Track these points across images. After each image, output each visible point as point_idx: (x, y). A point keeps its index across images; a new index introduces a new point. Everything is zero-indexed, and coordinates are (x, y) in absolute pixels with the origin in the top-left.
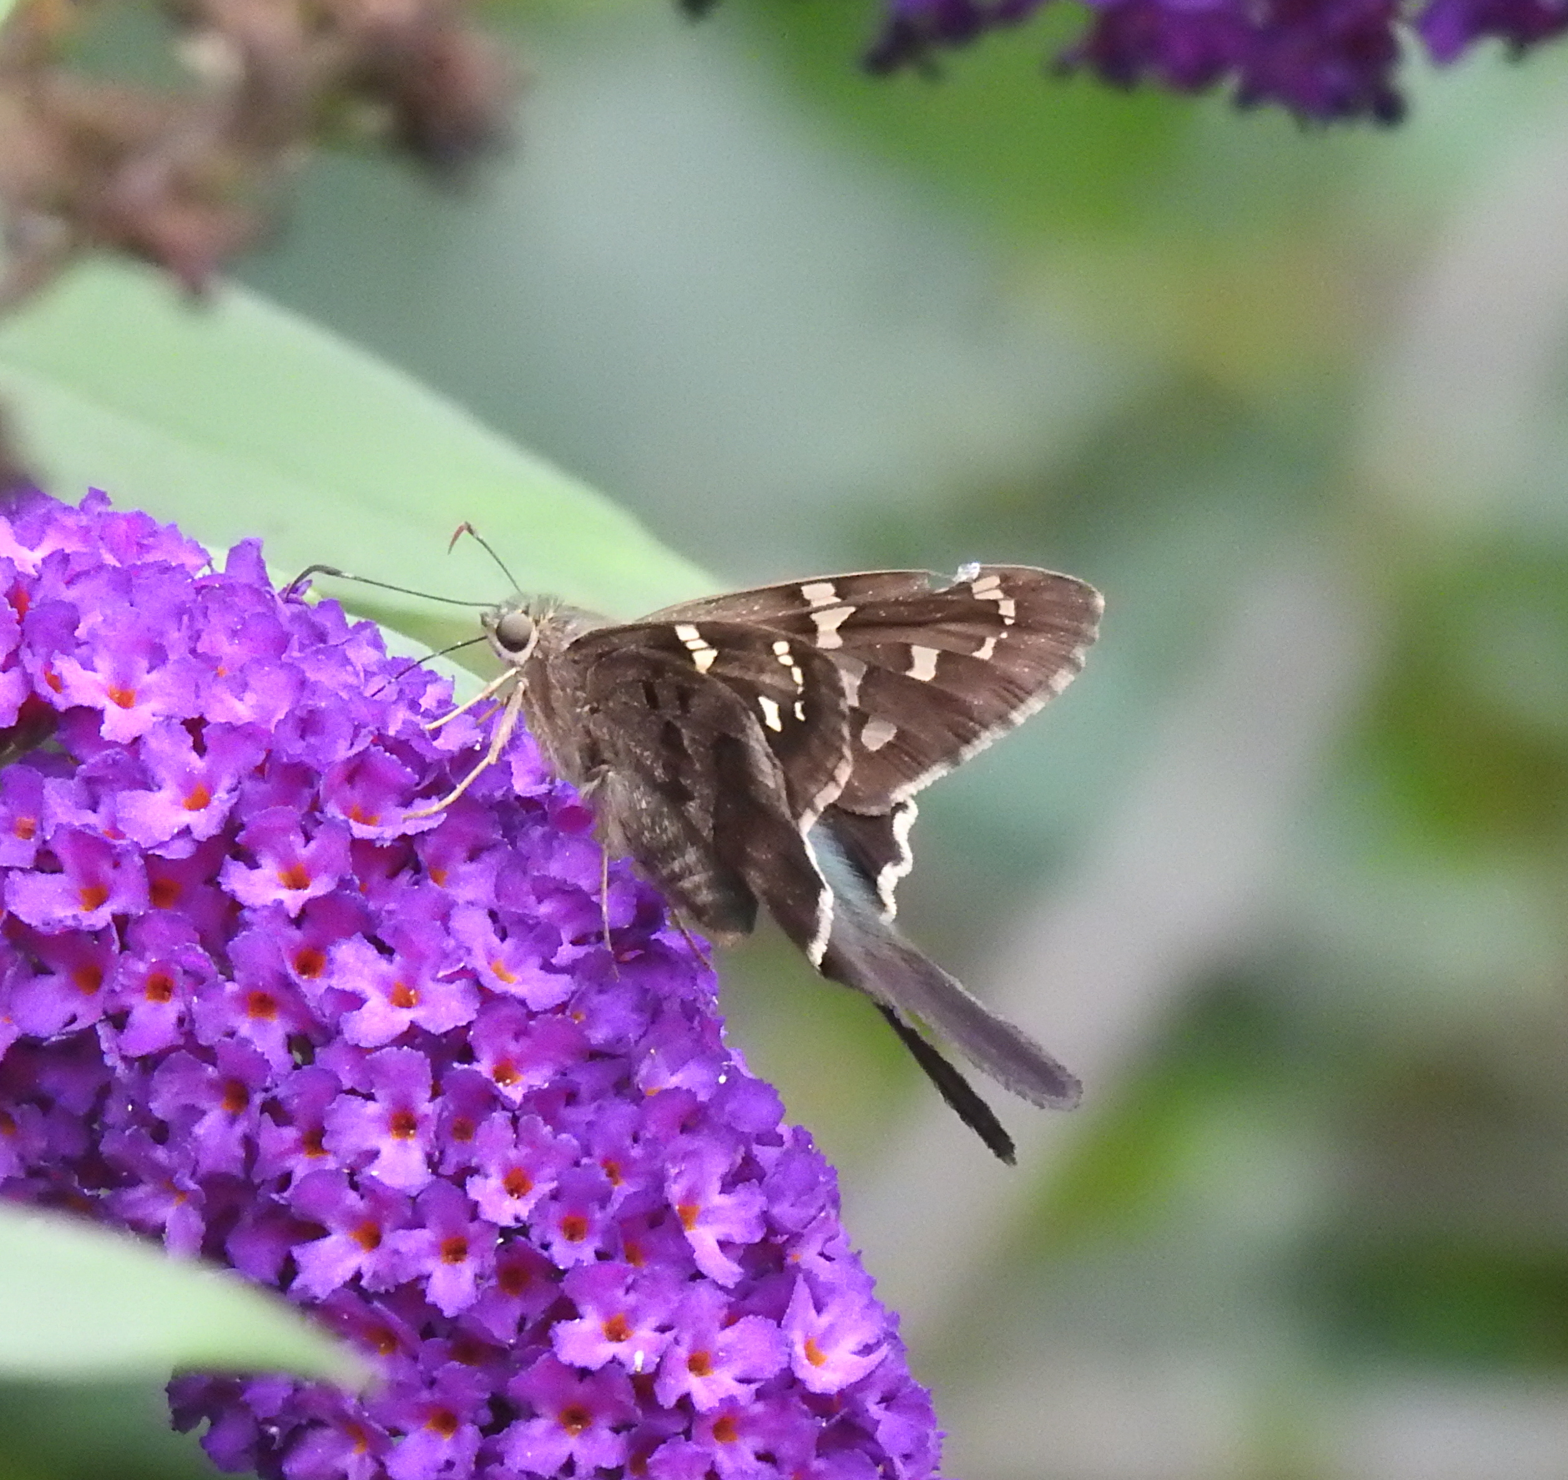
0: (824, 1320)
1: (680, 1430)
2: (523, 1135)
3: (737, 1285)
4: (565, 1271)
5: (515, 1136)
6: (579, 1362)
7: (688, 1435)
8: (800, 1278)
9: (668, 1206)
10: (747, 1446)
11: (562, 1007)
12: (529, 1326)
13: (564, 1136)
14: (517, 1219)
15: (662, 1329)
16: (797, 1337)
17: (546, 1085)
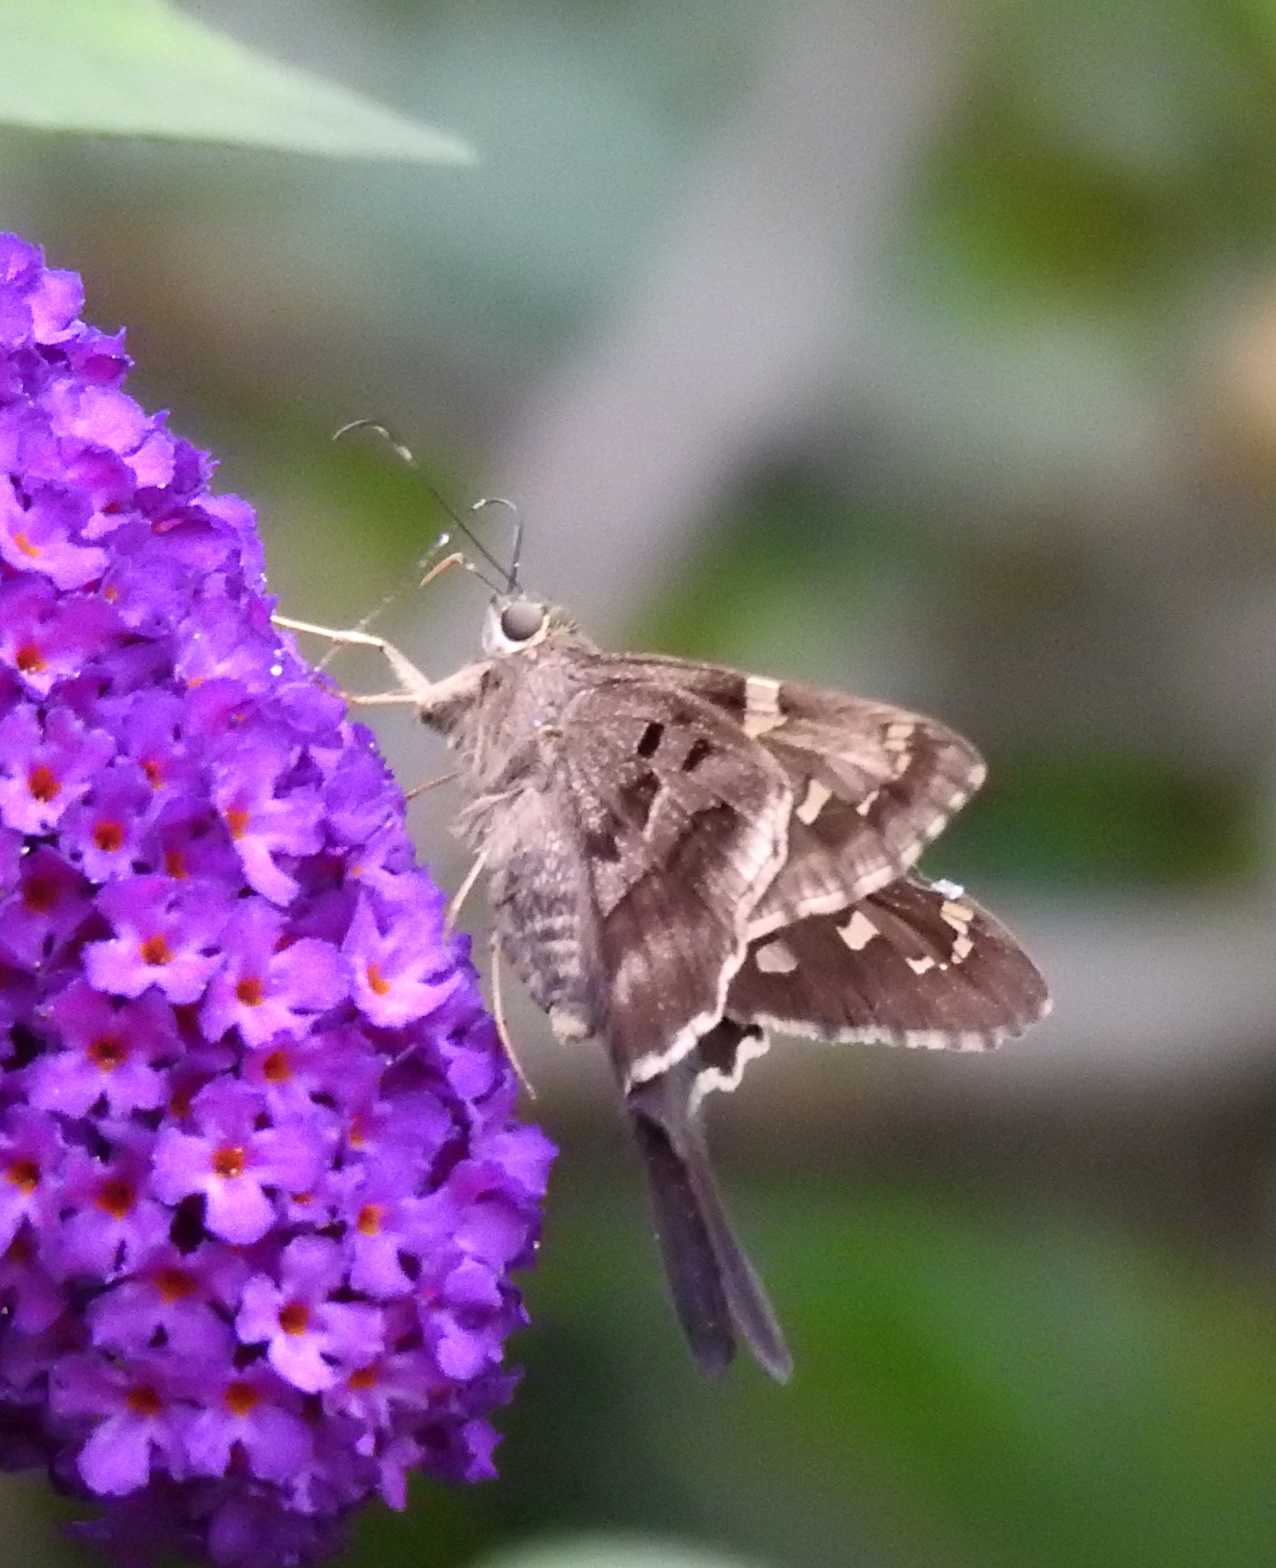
0: (388, 945)
1: (228, 1065)
2: (51, 729)
3: (292, 903)
4: (99, 886)
5: (41, 732)
6: (115, 988)
7: (236, 1071)
8: (362, 896)
9: (214, 813)
10: (302, 1086)
11: (94, 586)
12: (56, 947)
13: (98, 732)
14: (44, 825)
15: (209, 952)
16: (358, 961)
17: (77, 675)
